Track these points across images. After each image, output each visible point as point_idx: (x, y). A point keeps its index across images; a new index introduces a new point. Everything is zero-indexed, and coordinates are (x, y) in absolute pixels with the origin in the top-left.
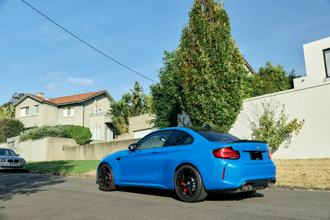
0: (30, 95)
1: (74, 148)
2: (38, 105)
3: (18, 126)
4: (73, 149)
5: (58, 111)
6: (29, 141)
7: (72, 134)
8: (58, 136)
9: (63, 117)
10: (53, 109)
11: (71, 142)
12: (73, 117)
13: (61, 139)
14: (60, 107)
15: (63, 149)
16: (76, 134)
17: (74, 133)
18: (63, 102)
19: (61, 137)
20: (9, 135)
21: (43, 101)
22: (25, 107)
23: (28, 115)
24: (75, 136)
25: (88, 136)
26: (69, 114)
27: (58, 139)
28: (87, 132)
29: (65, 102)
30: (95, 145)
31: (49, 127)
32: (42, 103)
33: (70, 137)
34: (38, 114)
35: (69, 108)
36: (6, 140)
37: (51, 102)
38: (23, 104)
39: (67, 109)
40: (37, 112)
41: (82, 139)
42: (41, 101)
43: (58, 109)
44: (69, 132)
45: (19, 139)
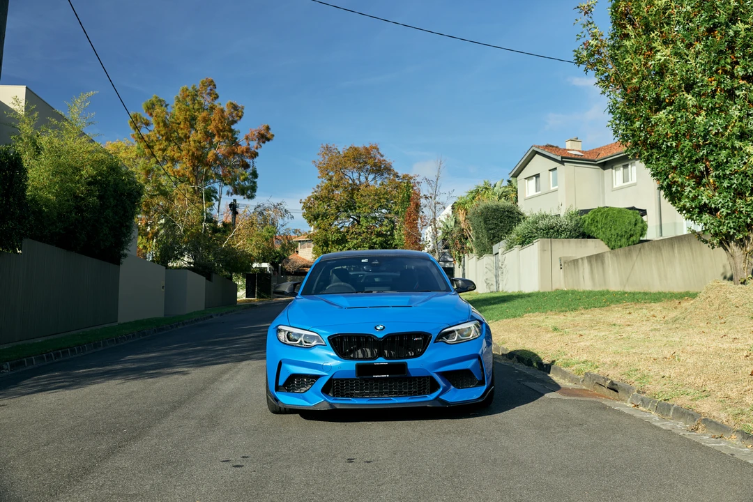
0: (539, 147)
1: (575, 262)
2: (556, 169)
3: (512, 218)
4: (574, 265)
5: (603, 175)
6: (517, 248)
7: (594, 229)
8: (563, 236)
9: (615, 187)
10: (589, 173)
11: (596, 247)
12: (635, 185)
13: (569, 242)
14: (605, 165)
15: (561, 265)
16: (603, 229)
17: (599, 226)
18: (609, 154)
19: (571, 237)
20: (496, 239)
21: (562, 158)
22: (534, 176)
23: (539, 192)
24: (601, 233)
25: (634, 231)
26: (625, 179)
27: (563, 243)
28: (630, 223)
29: (615, 152)
32: (562, 162)
33: (589, 237)
34: (556, 187)
35: (626, 166)
36: (492, 248)
37: (586, 157)
38: (530, 170)
39: (622, 169)
40: (555, 184)
42: (559, 158)
43: (601, 170)
44: (588, 225)
45: (505, 245)
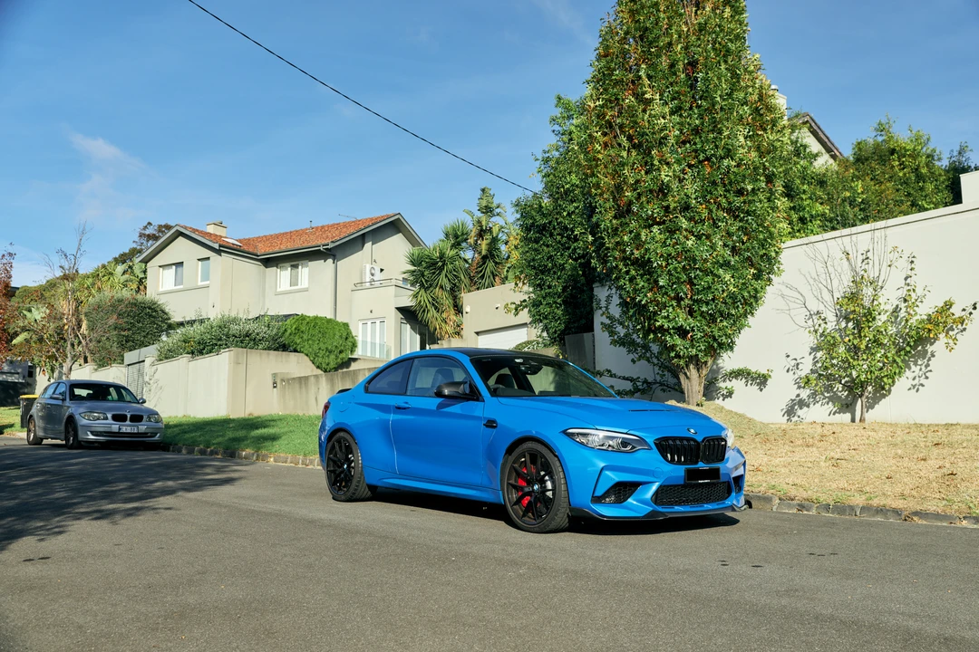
0: (186, 228)
1: (303, 381)
2: (208, 258)
3: (154, 317)
4: (300, 383)
5: (264, 273)
6: (183, 361)
7: (298, 341)
8: (261, 347)
9: (279, 290)
10: (250, 268)
11: (298, 363)
12: (306, 290)
13: (268, 354)
14: (268, 262)
15: (274, 383)
16: (310, 342)
17: (305, 337)
18: (277, 249)
19: (269, 348)
20: (131, 343)
21: (220, 246)
22: (174, 264)
23: (182, 287)
24: (307, 346)
25: (345, 346)
26: (294, 282)
27: (261, 354)
28: (341, 337)
29: (283, 248)
30: (361, 373)
31: (235, 321)
32: (218, 252)
33: (295, 351)
34: (208, 282)
35: (295, 267)
36: (123, 356)
37: (245, 248)
38: (168, 255)
39: (289, 269)
40: (206, 277)
41: (328, 356)
42: (216, 246)
43: (263, 267)
44: (290, 334)
45: (157, 353)
